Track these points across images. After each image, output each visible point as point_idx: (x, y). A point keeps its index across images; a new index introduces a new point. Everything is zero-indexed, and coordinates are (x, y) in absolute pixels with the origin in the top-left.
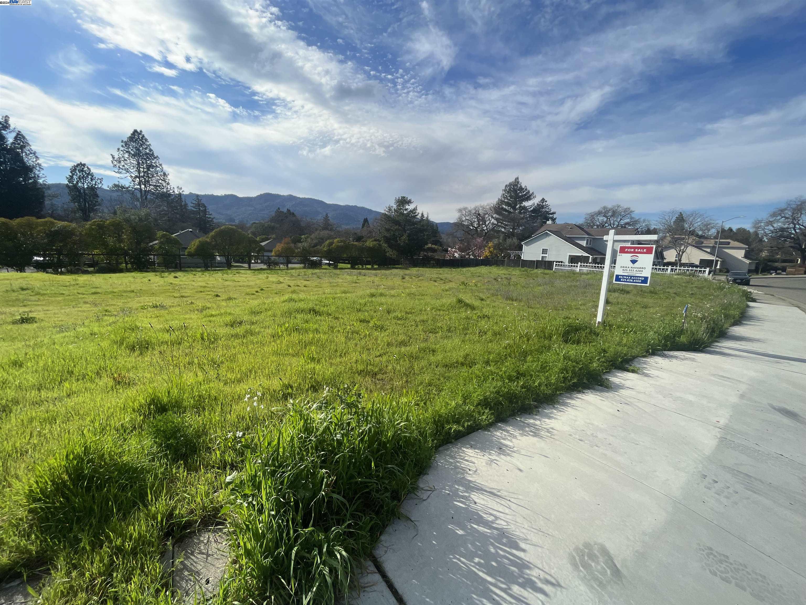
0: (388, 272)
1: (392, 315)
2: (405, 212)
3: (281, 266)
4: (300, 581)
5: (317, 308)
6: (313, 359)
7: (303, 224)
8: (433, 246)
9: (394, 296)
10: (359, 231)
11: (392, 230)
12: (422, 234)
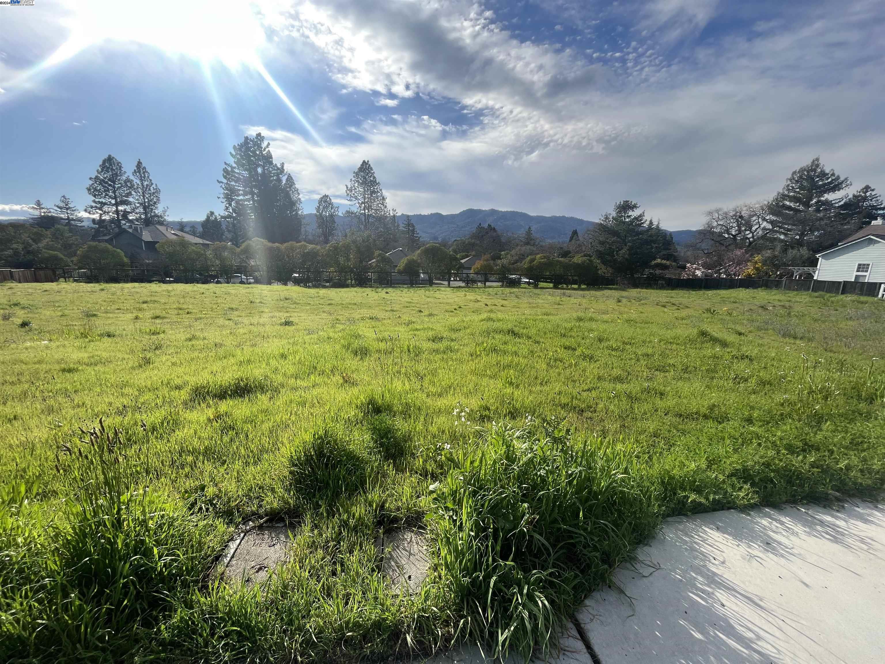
0: (598, 293)
1: (605, 344)
2: (627, 220)
3: (479, 284)
4: (496, 613)
5: (516, 329)
6: (511, 384)
7: (503, 240)
8: (664, 262)
9: (607, 322)
10: (565, 245)
11: (608, 243)
12: (649, 247)
